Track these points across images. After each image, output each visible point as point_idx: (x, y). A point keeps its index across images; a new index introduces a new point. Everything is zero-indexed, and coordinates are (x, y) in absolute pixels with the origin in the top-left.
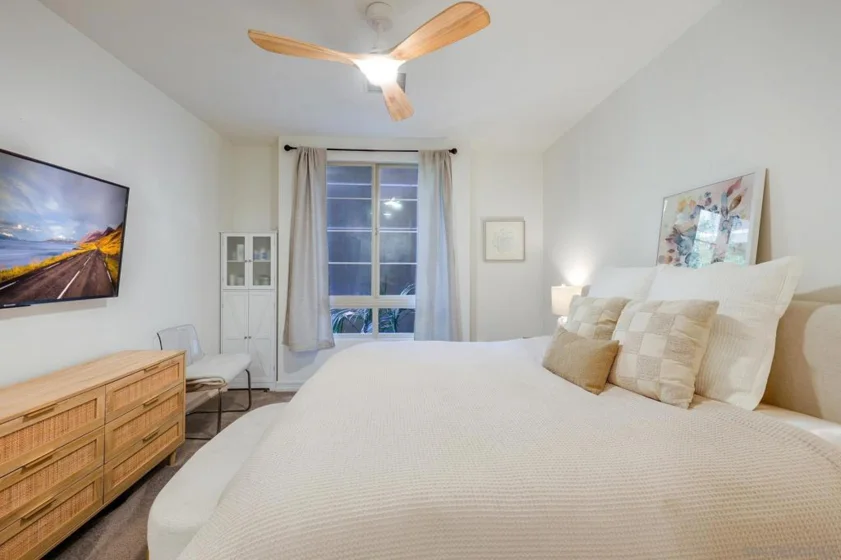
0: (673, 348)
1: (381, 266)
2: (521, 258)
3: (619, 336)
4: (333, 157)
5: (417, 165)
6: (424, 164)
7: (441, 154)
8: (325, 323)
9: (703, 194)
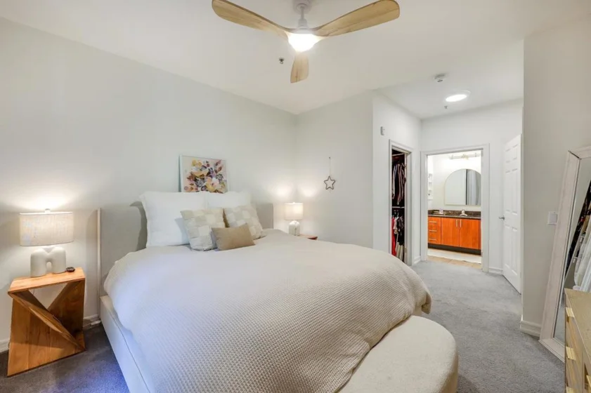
9: (206, 161)
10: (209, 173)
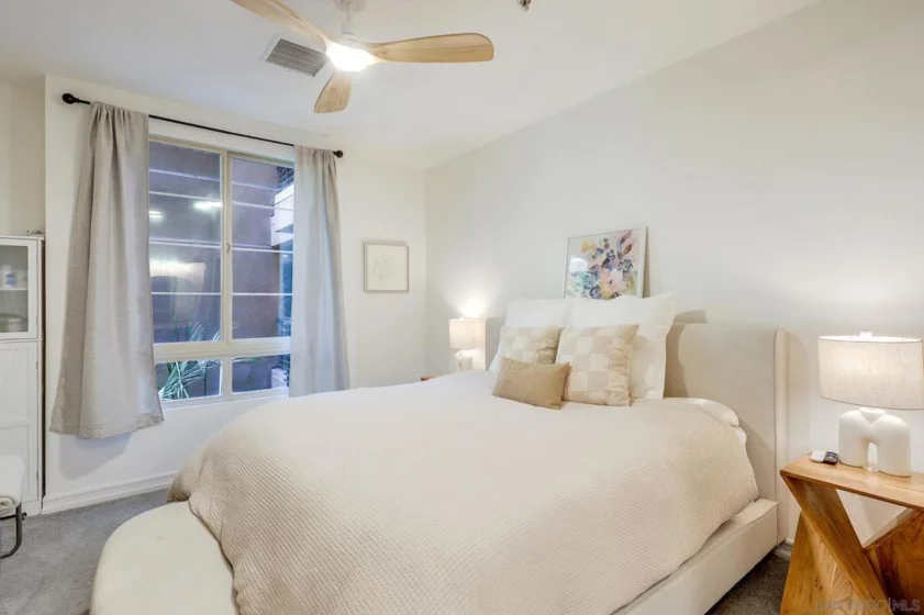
0: (614, 362)
1: (234, 297)
2: (405, 288)
3: (563, 358)
4: (157, 129)
5: (292, 164)
6: (301, 162)
7: (324, 154)
8: (143, 382)
9: (602, 239)
10: (607, 261)
